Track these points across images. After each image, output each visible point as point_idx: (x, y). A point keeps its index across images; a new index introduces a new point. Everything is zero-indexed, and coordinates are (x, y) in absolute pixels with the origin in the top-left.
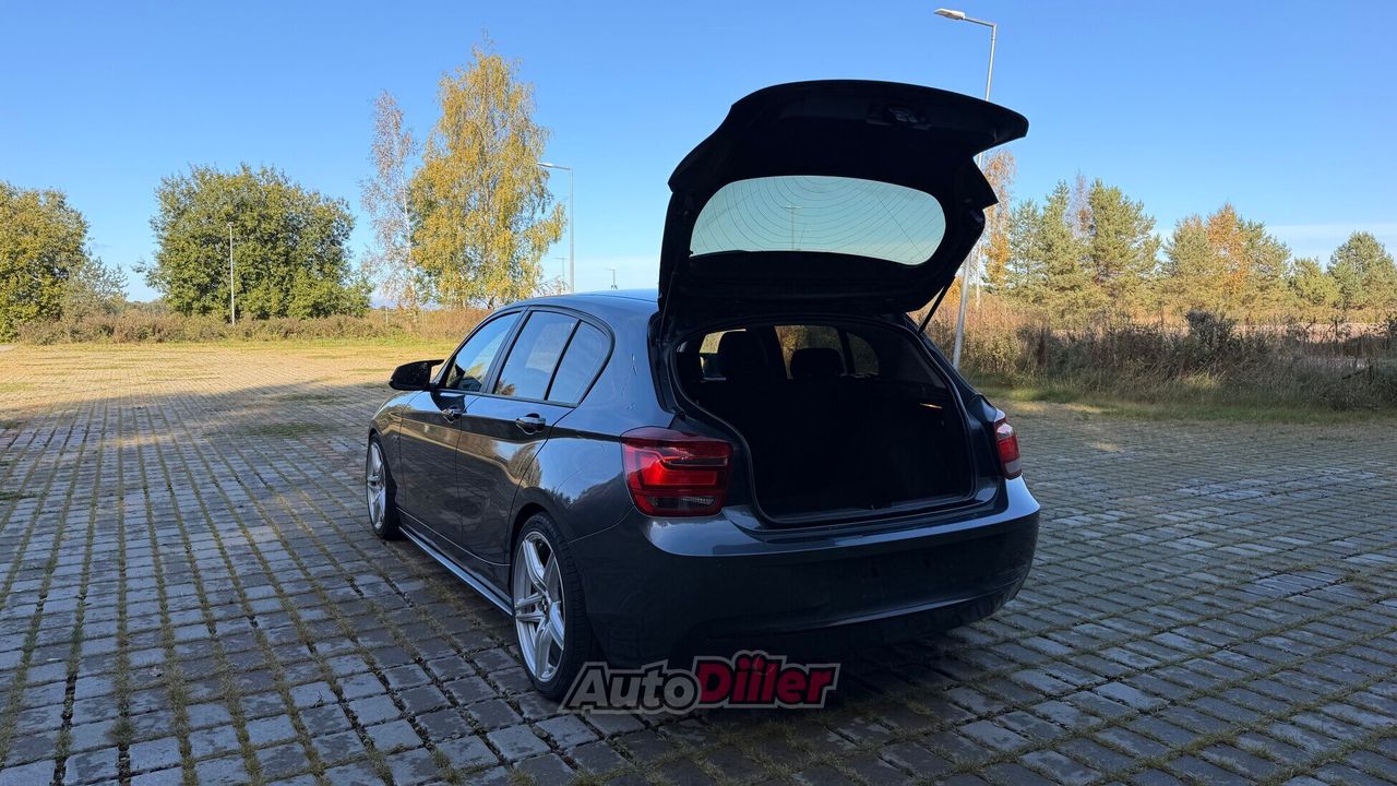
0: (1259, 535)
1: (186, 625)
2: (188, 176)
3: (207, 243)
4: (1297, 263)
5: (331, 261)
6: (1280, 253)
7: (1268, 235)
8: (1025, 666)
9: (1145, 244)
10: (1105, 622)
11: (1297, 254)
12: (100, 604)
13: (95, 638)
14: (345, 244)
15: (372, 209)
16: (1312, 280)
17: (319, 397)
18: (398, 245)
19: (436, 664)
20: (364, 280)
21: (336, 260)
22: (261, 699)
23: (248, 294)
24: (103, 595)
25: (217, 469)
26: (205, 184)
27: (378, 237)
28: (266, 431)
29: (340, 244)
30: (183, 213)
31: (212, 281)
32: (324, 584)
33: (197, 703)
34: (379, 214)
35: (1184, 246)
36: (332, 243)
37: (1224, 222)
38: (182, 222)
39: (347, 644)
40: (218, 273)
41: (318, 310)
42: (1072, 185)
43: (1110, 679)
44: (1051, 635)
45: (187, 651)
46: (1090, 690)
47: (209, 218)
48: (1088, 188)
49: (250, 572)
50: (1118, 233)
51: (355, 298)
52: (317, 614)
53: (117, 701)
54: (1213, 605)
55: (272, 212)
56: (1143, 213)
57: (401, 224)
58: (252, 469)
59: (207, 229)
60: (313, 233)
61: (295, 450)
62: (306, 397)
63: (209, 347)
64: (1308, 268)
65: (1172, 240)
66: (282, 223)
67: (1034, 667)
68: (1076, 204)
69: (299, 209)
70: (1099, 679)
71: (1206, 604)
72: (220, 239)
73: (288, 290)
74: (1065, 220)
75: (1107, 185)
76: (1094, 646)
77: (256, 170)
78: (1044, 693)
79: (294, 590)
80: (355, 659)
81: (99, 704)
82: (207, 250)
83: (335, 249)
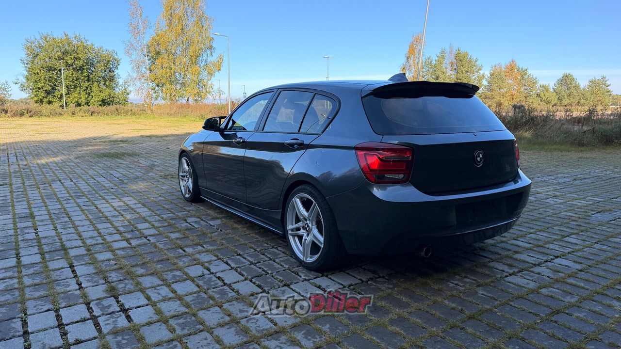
0: (580, 197)
1: (115, 241)
2: (38, 38)
3: (49, 71)
4: (540, 86)
5: (109, 79)
6: (534, 82)
7: (529, 74)
8: (516, 252)
9: (478, 77)
10: (538, 233)
11: (541, 83)
12: (67, 232)
13: (73, 248)
14: (116, 72)
15: (130, 55)
16: (547, 94)
17: (121, 141)
18: (143, 72)
19: (248, 256)
20: (125, 89)
21: (112, 79)
22: (172, 274)
23: (70, 95)
24: (66, 228)
25: (91, 172)
26: (47, 42)
27: (133, 68)
28: (104, 155)
29: (114, 72)
30: (36, 56)
31: (53, 89)
32: (173, 222)
33: (142, 276)
34: (133, 57)
35: (494, 78)
36: (110, 71)
37: (512, 68)
38: (36, 61)
39: (200, 248)
40: (55, 85)
41: (104, 103)
42: (447, 49)
43: (557, 257)
44: (519, 239)
45: (123, 253)
46: (550, 262)
47: (49, 58)
48: (455, 52)
49: (133, 217)
50: (467, 72)
51: (122, 97)
52: (177, 235)
53: (101, 276)
54: (580, 225)
55: (80, 56)
56: (478, 63)
57: (144, 62)
58: (108, 172)
59: (49, 64)
60: (100, 67)
61: (124, 164)
62: (115, 141)
63: (56, 119)
64: (545, 88)
65: (489, 75)
66: (86, 61)
67: (520, 253)
68: (449, 59)
69: (94, 55)
70: (552, 257)
71: (577, 225)
72: (55, 69)
73: (89, 94)
74: (444, 66)
75: (463, 50)
76: (540, 243)
77: (71, 36)
78: (532, 264)
79: (160, 225)
80: (208, 254)
81: (93, 278)
82: (50, 74)
83: (111, 74)
